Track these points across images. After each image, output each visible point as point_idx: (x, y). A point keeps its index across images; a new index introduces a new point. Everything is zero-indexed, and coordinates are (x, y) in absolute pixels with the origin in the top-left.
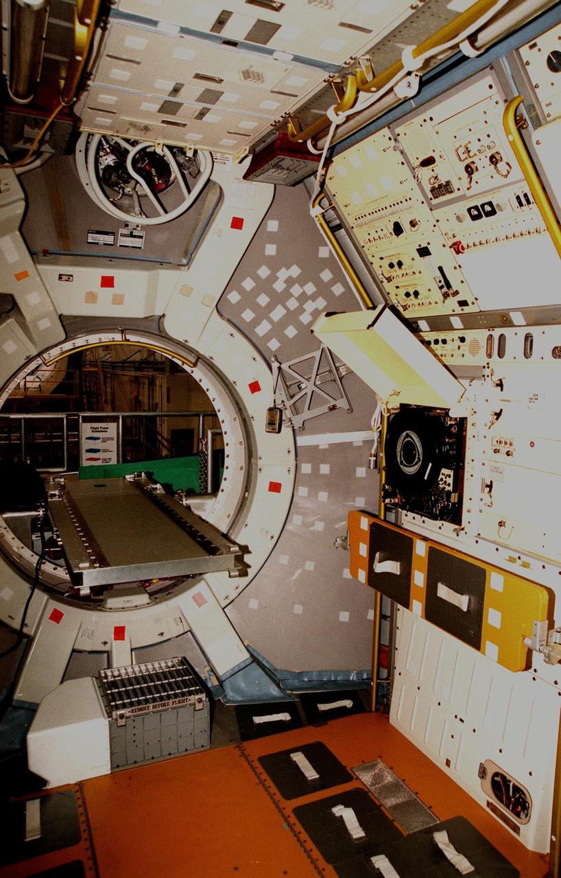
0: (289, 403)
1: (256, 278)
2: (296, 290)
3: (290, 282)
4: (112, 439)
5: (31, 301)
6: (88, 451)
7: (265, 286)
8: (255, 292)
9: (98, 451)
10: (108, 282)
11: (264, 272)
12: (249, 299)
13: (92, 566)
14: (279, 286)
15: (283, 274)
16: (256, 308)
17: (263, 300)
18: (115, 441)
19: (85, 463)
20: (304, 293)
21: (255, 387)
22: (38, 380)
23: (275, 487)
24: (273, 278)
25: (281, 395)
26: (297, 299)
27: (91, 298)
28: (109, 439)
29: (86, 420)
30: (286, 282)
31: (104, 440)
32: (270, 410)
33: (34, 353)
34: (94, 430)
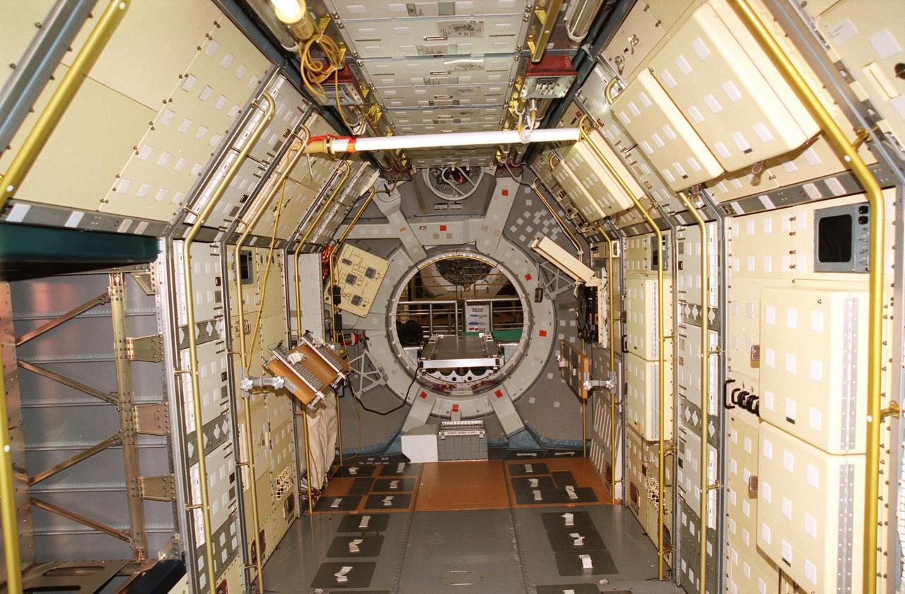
0: (546, 286)
1: (524, 218)
2: (546, 223)
3: (542, 218)
4: (486, 316)
5: (407, 240)
6: (470, 324)
7: (528, 222)
8: (525, 225)
9: (477, 324)
10: (443, 228)
11: (527, 215)
12: (521, 230)
13: (427, 359)
14: (537, 221)
15: (538, 215)
16: (526, 234)
17: (529, 229)
18: (488, 317)
19: (468, 331)
20: (551, 224)
21: (528, 277)
22: (486, 283)
23: (543, 333)
24: (533, 217)
25: (543, 280)
26: (548, 227)
27: (436, 236)
28: (484, 316)
29: (470, 304)
30: (540, 218)
31: (481, 317)
32: (536, 289)
33: (412, 264)
34: (474, 310)
